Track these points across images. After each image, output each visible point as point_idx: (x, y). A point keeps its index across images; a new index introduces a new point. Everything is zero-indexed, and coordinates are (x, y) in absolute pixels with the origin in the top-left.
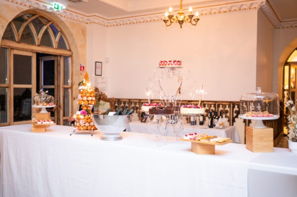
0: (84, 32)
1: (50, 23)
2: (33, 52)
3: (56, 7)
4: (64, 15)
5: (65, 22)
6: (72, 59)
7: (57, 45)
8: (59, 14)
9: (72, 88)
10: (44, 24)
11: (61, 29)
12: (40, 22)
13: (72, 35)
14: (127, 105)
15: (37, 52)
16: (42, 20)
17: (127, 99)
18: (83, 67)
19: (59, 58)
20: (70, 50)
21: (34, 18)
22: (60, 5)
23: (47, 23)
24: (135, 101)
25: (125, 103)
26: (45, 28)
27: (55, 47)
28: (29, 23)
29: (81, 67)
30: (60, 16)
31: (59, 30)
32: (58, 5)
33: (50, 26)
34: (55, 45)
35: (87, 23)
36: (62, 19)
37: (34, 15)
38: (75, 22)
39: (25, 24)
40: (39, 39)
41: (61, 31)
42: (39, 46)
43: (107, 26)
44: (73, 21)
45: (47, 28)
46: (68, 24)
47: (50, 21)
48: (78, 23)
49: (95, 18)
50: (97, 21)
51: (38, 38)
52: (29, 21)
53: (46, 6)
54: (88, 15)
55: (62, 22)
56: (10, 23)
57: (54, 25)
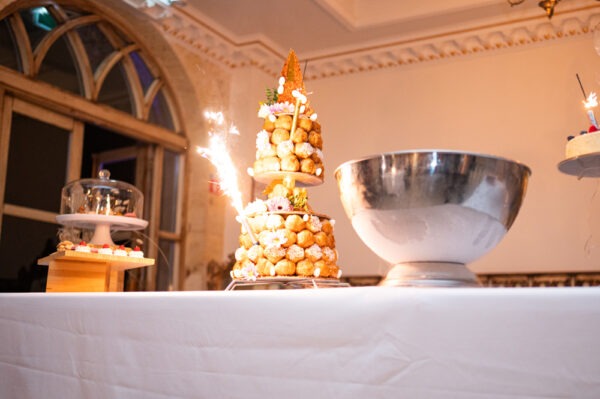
1: (131, 48)
2: (76, 119)
4: (173, 26)
5: (176, 50)
6: (187, 162)
7: (147, 110)
8: (159, 21)
9: (182, 240)
10: (115, 45)
11: (160, 70)
15: (89, 118)
19: (150, 151)
20: (182, 134)
21: (85, 20)
23: (124, 46)
26: (116, 57)
27: (140, 115)
28: (71, 30)
30: (161, 29)
31: (155, 72)
33: (131, 54)
34: (141, 111)
35: (233, 66)
36: (168, 38)
37: (85, 14)
38: (204, 56)
40: (95, 84)
41: (162, 78)
42: (94, 102)
44: (197, 52)
45: (123, 58)
46: (182, 57)
47: (133, 43)
48: (211, 59)
49: (257, 51)
50: (262, 61)
51: (93, 80)
52: (70, 25)
54: (238, 41)
55: (166, 47)
56: (12, 15)
57: (142, 55)
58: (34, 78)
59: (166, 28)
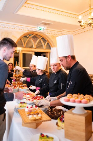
2: (33, 52)
3: (40, 29)
4: (47, 32)
5: (49, 36)
8: (44, 32)
10: (38, 38)
12: (36, 37)
13: (52, 42)
15: (35, 51)
19: (47, 54)
21: (33, 36)
22: (42, 27)
23: (40, 37)
26: (39, 40)
27: (44, 48)
28: (30, 38)
31: (47, 40)
32: (41, 28)
33: (42, 39)
36: (47, 34)
37: (33, 34)
39: (28, 39)
42: (35, 48)
44: (53, 35)
47: (41, 36)
49: (63, 32)
50: (65, 33)
51: (35, 45)
53: (36, 29)
54: (60, 31)
55: (47, 36)
56: (21, 38)
57: (44, 38)
58: (25, 47)
59: (46, 33)
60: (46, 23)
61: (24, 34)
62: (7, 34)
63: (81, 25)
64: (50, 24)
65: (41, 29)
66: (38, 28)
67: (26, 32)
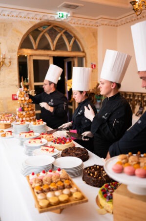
0: (95, 34)
2: (50, 56)
4: (73, 22)
5: (76, 28)
6: (86, 59)
7: (71, 48)
8: (68, 22)
10: (59, 32)
11: (74, 34)
12: (55, 31)
14: (131, 98)
15: (53, 55)
16: (56, 29)
17: (131, 92)
18: (95, 66)
19: (74, 59)
20: (84, 52)
21: (49, 28)
22: (65, 14)
23: (61, 31)
24: (138, 94)
25: (130, 96)
27: (69, 50)
28: (45, 33)
29: (92, 65)
30: (70, 24)
31: (73, 35)
32: (62, 14)
33: (64, 33)
34: (69, 48)
35: (97, 26)
36: (73, 25)
37: (49, 26)
38: (86, 27)
39: (41, 35)
40: (53, 45)
41: (75, 37)
42: (54, 51)
43: (117, 26)
44: (83, 26)
45: (61, 35)
46: (78, 29)
47: (64, 29)
48: (89, 27)
49: (102, 21)
50: (106, 23)
52: (44, 31)
53: (54, 17)
54: (96, 18)
55: (73, 28)
56: (28, 35)
57: (68, 31)
58: (37, 49)
60: (70, 5)
61: (34, 26)
62: (5, 26)
63: (134, 9)
64: (77, 6)
65: (62, 17)
66: (57, 14)
67: (38, 21)
